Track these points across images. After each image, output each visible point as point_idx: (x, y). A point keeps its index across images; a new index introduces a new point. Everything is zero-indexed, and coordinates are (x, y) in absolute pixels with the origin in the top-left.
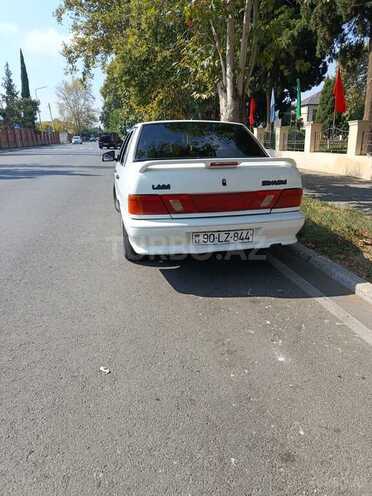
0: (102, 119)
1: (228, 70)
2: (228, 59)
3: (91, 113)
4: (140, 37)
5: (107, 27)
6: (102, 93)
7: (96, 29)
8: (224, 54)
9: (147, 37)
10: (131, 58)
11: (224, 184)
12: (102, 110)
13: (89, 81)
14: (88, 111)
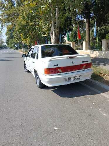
0: (6, 42)
1: (53, 28)
2: (53, 25)
3: (2, 41)
4: (23, 18)
5: (8, 15)
6: (6, 35)
7: (5, 16)
8: (51, 24)
9: (26, 18)
10: (21, 25)
11: (73, 63)
12: (6, 40)
13: (3, 31)
14: (2, 40)
